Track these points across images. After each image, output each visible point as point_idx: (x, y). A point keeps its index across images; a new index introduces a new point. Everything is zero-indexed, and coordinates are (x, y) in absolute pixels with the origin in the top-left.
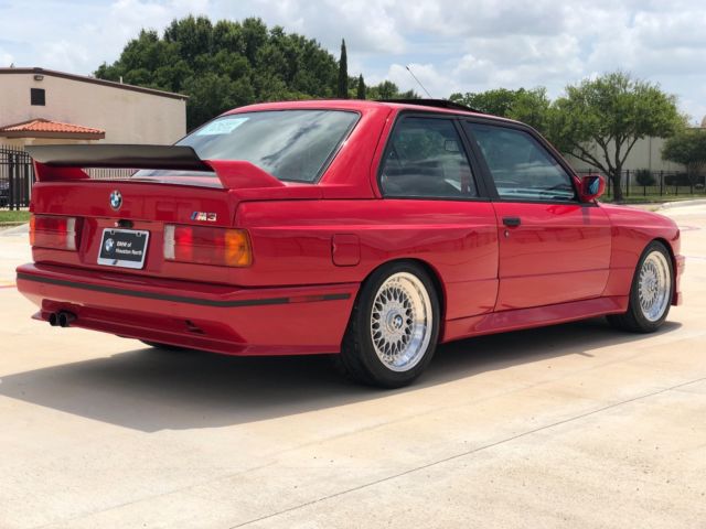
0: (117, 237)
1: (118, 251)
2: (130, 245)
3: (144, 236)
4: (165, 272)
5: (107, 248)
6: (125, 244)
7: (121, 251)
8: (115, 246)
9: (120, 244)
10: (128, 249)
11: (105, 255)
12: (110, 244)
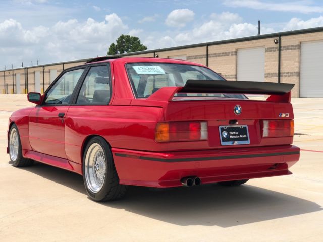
0: (228, 130)
1: (231, 137)
2: (237, 133)
3: (245, 128)
4: (263, 143)
5: (224, 136)
6: (234, 133)
7: (233, 137)
8: (229, 134)
9: (231, 133)
10: (237, 135)
11: (224, 140)
12: (225, 134)
